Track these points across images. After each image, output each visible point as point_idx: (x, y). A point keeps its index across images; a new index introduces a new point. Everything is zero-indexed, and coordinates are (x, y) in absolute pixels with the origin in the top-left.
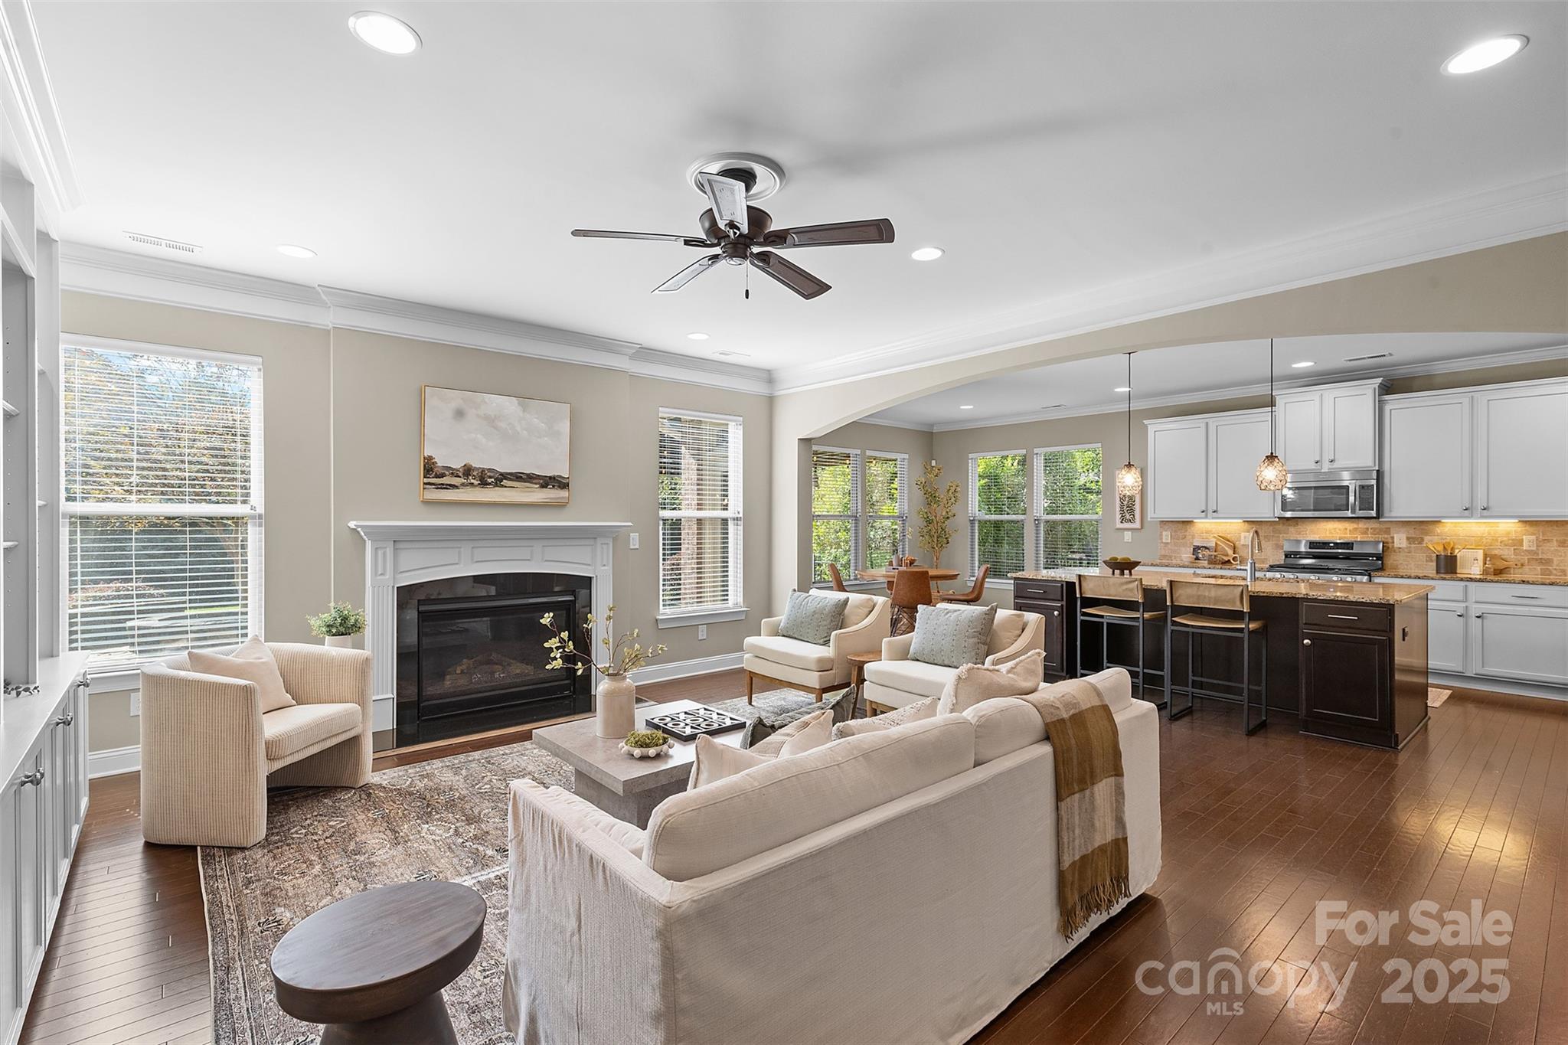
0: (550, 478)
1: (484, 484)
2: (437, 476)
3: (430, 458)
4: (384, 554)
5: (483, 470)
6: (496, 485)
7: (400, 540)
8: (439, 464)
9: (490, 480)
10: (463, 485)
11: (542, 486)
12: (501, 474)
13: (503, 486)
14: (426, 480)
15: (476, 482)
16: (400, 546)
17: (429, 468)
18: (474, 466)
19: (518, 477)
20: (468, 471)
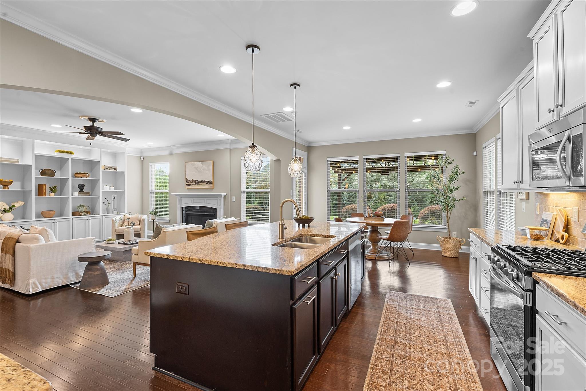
0: (208, 181)
1: (196, 184)
2: (188, 183)
3: (187, 178)
4: (179, 200)
5: (195, 181)
6: (198, 184)
7: (182, 196)
8: (188, 180)
9: (197, 183)
10: (192, 184)
11: (207, 184)
12: (199, 181)
13: (199, 184)
14: (186, 184)
15: (194, 184)
16: (182, 198)
17: (187, 181)
18: (194, 180)
19: (202, 182)
20: (193, 181)
